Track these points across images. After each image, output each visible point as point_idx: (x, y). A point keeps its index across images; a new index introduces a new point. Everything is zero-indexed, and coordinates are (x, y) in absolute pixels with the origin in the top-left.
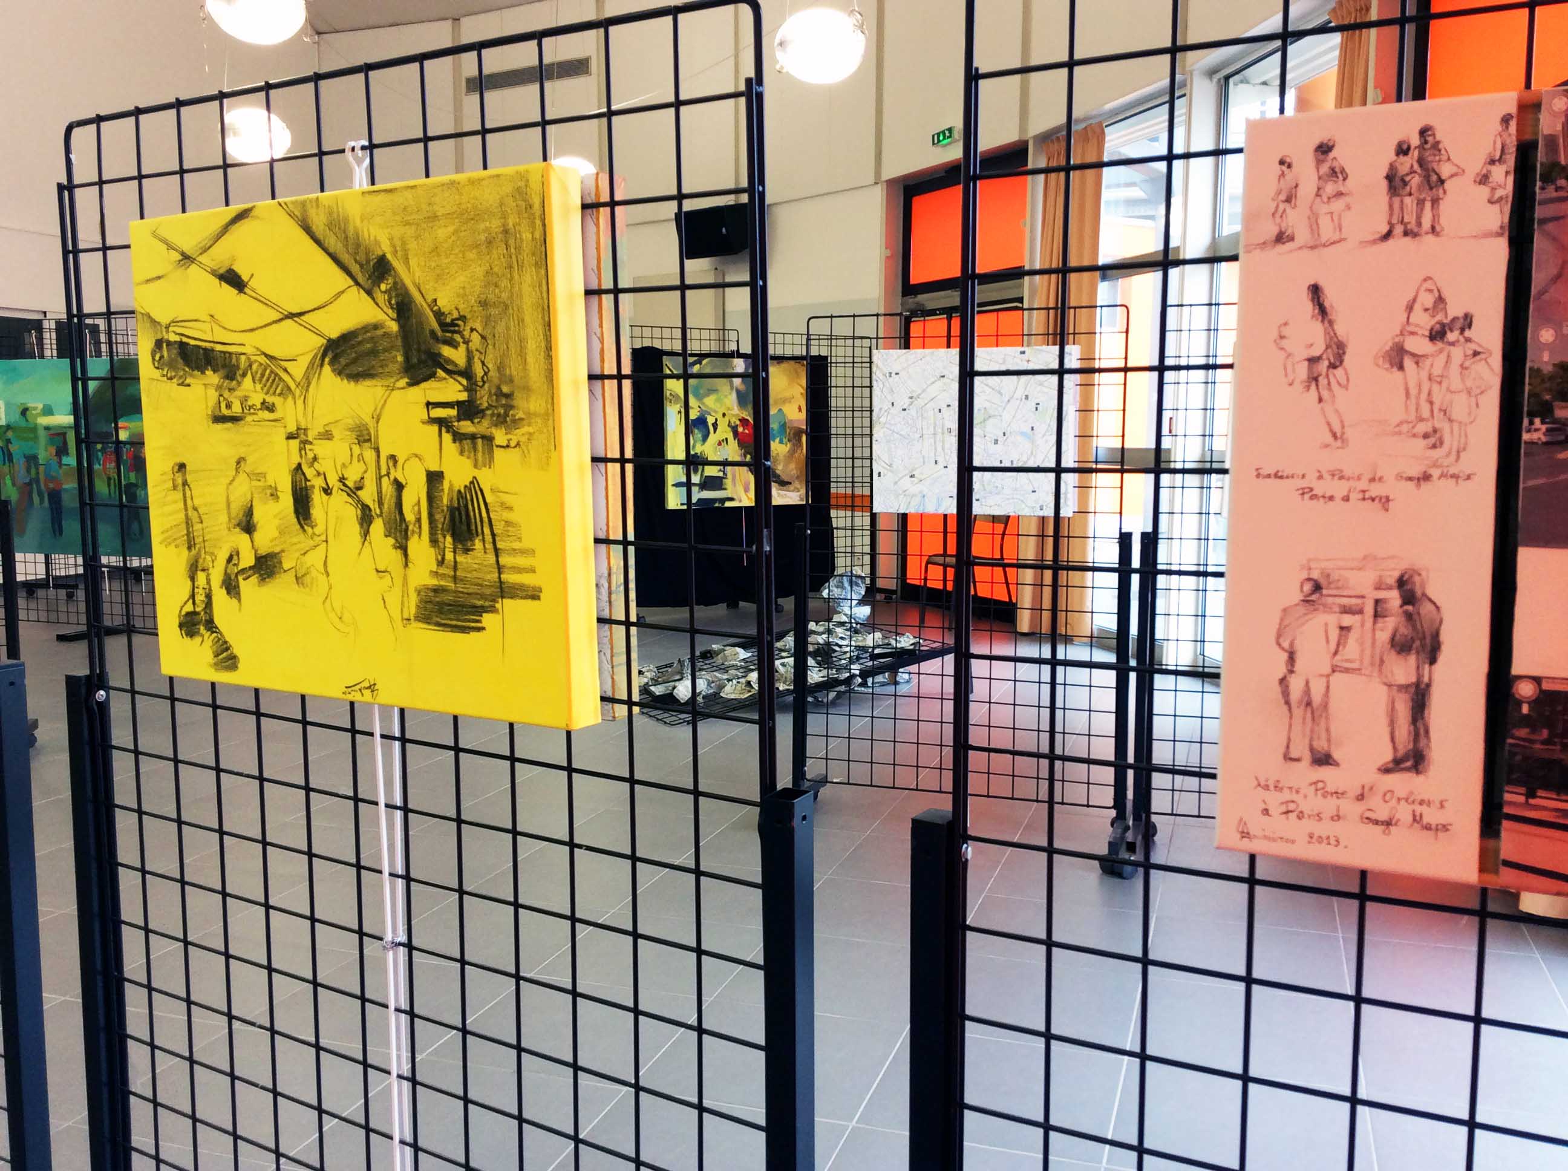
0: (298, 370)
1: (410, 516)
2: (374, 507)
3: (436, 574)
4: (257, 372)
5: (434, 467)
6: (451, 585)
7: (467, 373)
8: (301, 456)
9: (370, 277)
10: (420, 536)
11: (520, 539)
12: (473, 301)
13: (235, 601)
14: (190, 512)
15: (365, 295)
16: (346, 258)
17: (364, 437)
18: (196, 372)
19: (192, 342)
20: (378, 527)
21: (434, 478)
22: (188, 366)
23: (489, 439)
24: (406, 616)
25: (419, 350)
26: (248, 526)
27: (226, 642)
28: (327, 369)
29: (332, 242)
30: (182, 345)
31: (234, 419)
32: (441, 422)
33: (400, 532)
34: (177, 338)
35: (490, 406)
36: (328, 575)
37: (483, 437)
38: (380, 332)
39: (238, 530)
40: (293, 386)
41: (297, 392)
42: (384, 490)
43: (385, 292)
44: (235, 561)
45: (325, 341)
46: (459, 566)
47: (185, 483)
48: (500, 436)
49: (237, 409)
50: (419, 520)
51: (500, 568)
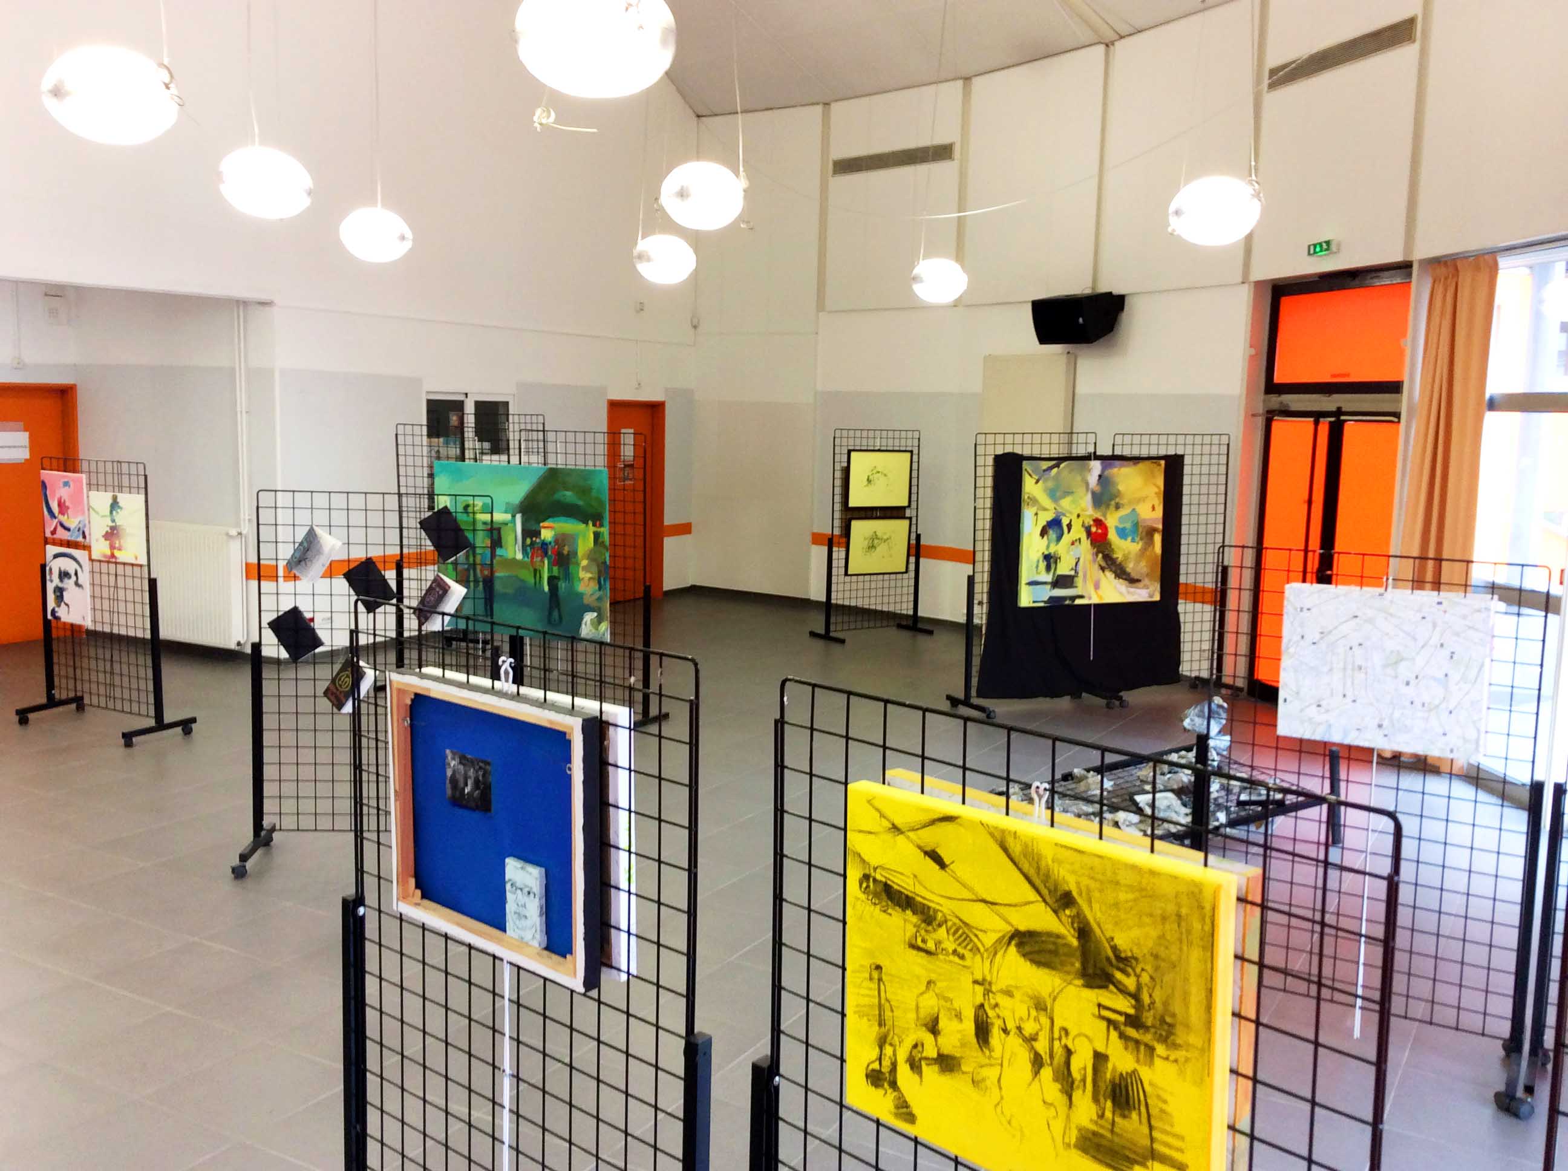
0: (989, 940)
1: (1076, 1074)
2: (1046, 1058)
3: (1096, 1123)
4: (951, 928)
5: (1101, 1049)
6: (1108, 1135)
7: (1136, 997)
8: (985, 999)
9: (1057, 901)
10: (1084, 1091)
11: (1172, 1126)
12: (1145, 951)
13: (916, 1077)
14: (883, 1001)
15: (1051, 912)
16: (1037, 882)
17: (1040, 1006)
18: (897, 908)
19: (896, 887)
20: (1047, 1073)
21: (1100, 1058)
22: (891, 901)
23: (1151, 1049)
24: (1067, 1140)
25: (1095, 966)
26: (933, 1028)
27: (906, 1102)
28: (1013, 949)
29: (1026, 867)
30: (886, 885)
31: (928, 952)
32: (1110, 1022)
33: (1067, 1082)
34: (884, 880)
35: (1153, 1026)
36: (1000, 1088)
37: (1146, 1045)
38: (1060, 941)
39: (924, 1029)
40: (982, 950)
41: (985, 955)
42: (1055, 1050)
43: (1070, 916)
44: (920, 1048)
45: (1013, 930)
46: (1116, 1124)
47: (880, 980)
48: (1160, 1049)
49: (931, 945)
50: (1084, 1080)
51: (1152, 1139)
